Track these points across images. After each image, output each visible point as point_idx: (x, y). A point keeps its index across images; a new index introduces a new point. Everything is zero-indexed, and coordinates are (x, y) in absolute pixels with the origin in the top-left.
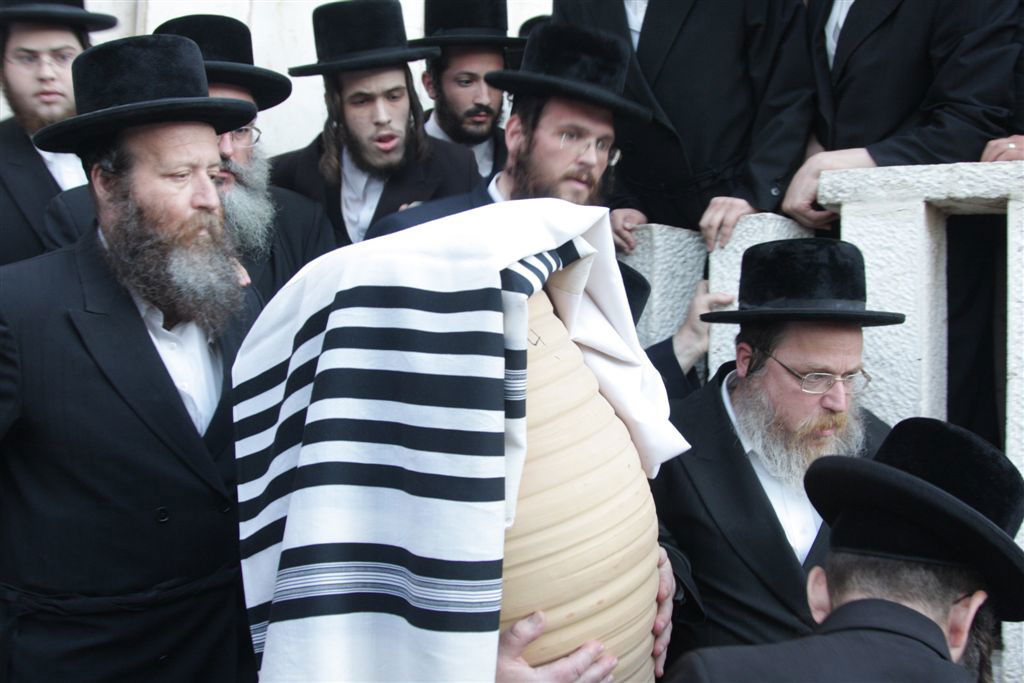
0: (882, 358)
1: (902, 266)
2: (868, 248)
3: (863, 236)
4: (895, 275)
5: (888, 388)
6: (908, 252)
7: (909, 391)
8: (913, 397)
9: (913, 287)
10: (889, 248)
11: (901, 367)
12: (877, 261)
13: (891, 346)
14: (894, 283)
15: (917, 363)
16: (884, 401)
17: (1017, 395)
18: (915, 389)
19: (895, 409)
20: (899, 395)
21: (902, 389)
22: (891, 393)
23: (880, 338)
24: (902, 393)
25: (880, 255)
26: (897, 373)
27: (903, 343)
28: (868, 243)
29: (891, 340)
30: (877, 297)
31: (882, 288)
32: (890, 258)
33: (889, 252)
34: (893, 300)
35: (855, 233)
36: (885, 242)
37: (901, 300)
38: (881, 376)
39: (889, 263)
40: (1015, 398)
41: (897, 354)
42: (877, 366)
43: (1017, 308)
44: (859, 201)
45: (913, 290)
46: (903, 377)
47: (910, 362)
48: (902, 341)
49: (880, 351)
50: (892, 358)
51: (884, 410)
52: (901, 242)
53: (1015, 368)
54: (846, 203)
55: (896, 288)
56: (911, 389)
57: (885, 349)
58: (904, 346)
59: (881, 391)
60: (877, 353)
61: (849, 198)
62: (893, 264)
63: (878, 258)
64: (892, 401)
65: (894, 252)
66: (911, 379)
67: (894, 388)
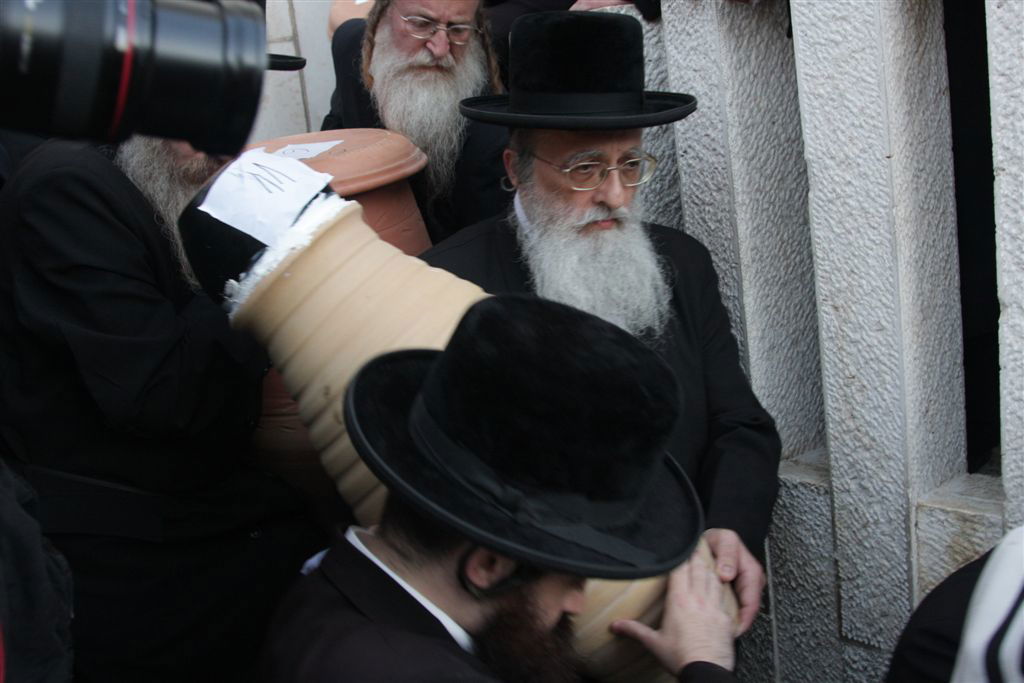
0: (847, 157)
1: (860, 40)
2: (820, 20)
4: (854, 52)
5: (857, 192)
6: (866, 21)
7: (879, 196)
8: (885, 203)
9: (875, 67)
10: (844, 18)
11: (869, 167)
12: (832, 36)
13: (855, 141)
14: (853, 62)
15: (885, 162)
16: (854, 209)
17: (1007, 196)
18: (887, 194)
19: (867, 219)
20: (870, 200)
21: (872, 194)
22: (861, 199)
23: (843, 132)
24: (873, 199)
25: (834, 28)
26: (865, 174)
27: (869, 137)
28: (819, 14)
29: (856, 134)
30: (837, 82)
31: (840, 69)
32: (845, 30)
33: (844, 23)
34: (853, 84)
36: (838, 10)
37: (864, 84)
38: (848, 178)
39: (845, 37)
40: (1003, 200)
41: (863, 151)
42: (843, 166)
43: (1000, 84)
45: (874, 70)
46: (873, 179)
47: (878, 160)
48: (867, 135)
49: (846, 148)
50: (859, 157)
51: (856, 220)
52: (857, 9)
53: (1002, 162)
55: (856, 69)
56: (881, 193)
57: (851, 145)
58: (870, 141)
59: (851, 196)
60: (842, 150)
62: (850, 38)
63: (832, 32)
64: (863, 208)
65: (850, 23)
66: (880, 181)
67: (864, 194)
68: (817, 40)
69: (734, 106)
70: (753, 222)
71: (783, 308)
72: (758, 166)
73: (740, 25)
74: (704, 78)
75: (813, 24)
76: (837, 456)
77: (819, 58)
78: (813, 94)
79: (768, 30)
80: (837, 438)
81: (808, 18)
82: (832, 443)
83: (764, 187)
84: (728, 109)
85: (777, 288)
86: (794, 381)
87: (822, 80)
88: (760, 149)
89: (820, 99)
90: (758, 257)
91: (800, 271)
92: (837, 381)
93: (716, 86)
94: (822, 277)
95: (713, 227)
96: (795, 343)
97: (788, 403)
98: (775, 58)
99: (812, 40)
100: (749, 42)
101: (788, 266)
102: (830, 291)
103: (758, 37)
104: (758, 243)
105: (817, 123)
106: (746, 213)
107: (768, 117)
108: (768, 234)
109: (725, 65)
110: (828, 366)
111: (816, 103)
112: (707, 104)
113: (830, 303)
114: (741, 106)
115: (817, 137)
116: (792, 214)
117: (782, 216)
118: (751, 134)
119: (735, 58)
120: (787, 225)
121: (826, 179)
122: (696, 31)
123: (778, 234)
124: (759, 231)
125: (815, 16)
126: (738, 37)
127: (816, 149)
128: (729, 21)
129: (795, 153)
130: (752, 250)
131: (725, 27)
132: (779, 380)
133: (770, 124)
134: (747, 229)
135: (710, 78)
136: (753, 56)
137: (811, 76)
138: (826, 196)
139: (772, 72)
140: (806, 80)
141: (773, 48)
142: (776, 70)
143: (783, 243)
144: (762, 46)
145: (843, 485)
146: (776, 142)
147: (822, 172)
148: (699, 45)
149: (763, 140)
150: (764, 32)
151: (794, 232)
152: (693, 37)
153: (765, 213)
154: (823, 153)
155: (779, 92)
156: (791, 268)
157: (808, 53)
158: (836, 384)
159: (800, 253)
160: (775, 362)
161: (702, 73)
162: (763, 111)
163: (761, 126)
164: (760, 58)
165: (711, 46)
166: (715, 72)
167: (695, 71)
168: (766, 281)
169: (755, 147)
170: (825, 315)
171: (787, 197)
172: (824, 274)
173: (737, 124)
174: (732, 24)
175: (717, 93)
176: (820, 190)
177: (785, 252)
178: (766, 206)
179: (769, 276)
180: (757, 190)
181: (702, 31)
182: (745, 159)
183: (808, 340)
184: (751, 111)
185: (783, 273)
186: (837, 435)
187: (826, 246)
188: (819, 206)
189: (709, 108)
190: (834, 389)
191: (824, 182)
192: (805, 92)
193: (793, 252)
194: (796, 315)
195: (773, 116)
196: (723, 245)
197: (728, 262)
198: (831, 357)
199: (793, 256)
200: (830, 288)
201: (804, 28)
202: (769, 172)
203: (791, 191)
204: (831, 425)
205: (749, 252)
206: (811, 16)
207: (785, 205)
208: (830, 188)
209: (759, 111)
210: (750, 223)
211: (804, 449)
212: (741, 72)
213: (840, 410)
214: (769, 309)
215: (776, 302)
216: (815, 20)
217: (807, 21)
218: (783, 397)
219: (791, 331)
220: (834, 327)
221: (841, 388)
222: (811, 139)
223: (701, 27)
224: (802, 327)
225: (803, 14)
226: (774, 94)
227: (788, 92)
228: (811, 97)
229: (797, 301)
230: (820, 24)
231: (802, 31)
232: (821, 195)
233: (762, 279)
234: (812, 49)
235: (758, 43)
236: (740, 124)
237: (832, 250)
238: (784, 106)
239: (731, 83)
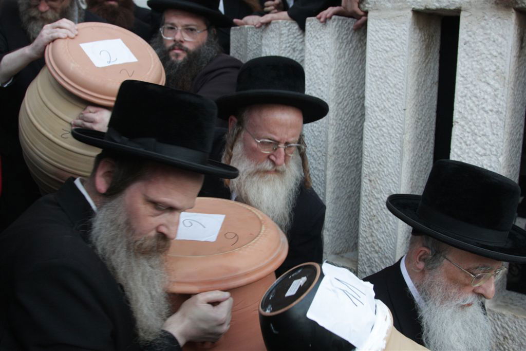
0: (385, 107)
1: (398, 51)
2: (380, 39)
3: (378, 32)
4: (394, 56)
5: (387, 125)
6: (402, 43)
7: (398, 128)
8: (400, 132)
9: (403, 65)
10: (392, 40)
11: (395, 114)
12: (385, 48)
13: (390, 100)
14: (393, 61)
15: (403, 112)
16: (385, 133)
17: (458, 135)
18: (401, 127)
19: (390, 138)
20: (393, 130)
21: (394, 127)
22: (389, 129)
23: (384, 95)
24: (394, 129)
25: (386, 44)
26: (392, 117)
27: (396, 99)
28: (380, 36)
29: (390, 97)
30: (384, 70)
31: (387, 64)
32: (392, 46)
33: (392, 42)
34: (392, 72)
35: (374, 29)
36: (390, 36)
37: (397, 73)
38: (384, 118)
39: (391, 49)
40: (456, 137)
41: (393, 105)
42: (382, 111)
43: (461, 81)
44: (377, 9)
45: (403, 67)
46: (395, 119)
47: (399, 110)
48: (396, 97)
49: (385, 103)
50: (390, 108)
51: (385, 139)
52: (398, 36)
53: (457, 118)
54: (370, 10)
55: (394, 65)
56: (399, 127)
57: (387, 102)
58: (397, 101)
59: (384, 127)
60: (383, 104)
61: (372, 8)
62: (393, 50)
63: (385, 46)
64: (389, 133)
65: (394, 42)
66: (399, 121)
67: (391, 126)
68: (378, 49)
69: (334, 76)
70: (336, 134)
71: (345, 179)
72: (342, 107)
73: (343, 38)
74: (321, 61)
75: (377, 41)
76: (362, 254)
77: (377, 58)
78: (373, 75)
79: (356, 42)
80: (363, 246)
81: (375, 37)
82: (360, 248)
83: (344, 118)
84: (331, 77)
85: (344, 169)
86: (346, 216)
87: (378, 68)
88: (344, 99)
89: (375, 78)
90: (336, 152)
91: (356, 162)
92: (366, 217)
93: (327, 65)
94: (366, 165)
95: (316, 134)
96: (349, 197)
97: (342, 227)
98: (358, 56)
99: (375, 49)
100: (346, 47)
101: (350, 159)
102: (368, 172)
103: (351, 45)
104: (337, 145)
105: (373, 89)
106: (333, 129)
107: (350, 84)
108: (343, 142)
109: (333, 56)
110: (363, 209)
111: (373, 79)
112: (322, 74)
113: (368, 178)
114: (338, 77)
115: (372, 96)
116: (356, 134)
117: (351, 134)
118: (341, 91)
119: (338, 53)
120: (352, 139)
121: (373, 116)
122: (321, 37)
123: (348, 142)
124: (338, 140)
125: (379, 37)
126: (341, 43)
127: (371, 102)
128: (337, 35)
129: (361, 104)
130: (334, 148)
131: (335, 37)
132: (339, 215)
133: (351, 88)
134: (333, 137)
135: (325, 61)
136: (347, 54)
137: (373, 66)
138: (372, 125)
139: (355, 63)
140: (370, 67)
141: (357, 51)
142: (357, 62)
143: (349, 147)
144: (352, 50)
145: (363, 269)
146: (353, 97)
147: (372, 113)
148: (321, 44)
149: (346, 95)
150: (354, 43)
151: (355, 143)
152: (319, 40)
153: (342, 131)
154: (374, 104)
155: (357, 73)
156: (352, 161)
157: (373, 54)
158: (366, 219)
159: (357, 153)
160: (338, 205)
161: (321, 58)
162: (348, 81)
163: (346, 89)
164: (351, 55)
165: (327, 45)
166: (327, 58)
167: (318, 56)
168: (339, 164)
169: (342, 97)
170: (365, 184)
171: (355, 125)
172: (367, 163)
173: (335, 85)
174: (338, 37)
175: (327, 69)
176: (370, 122)
177: (350, 151)
178: (344, 128)
179: (341, 162)
180: (340, 119)
181: (324, 37)
182: (336, 103)
183: (356, 197)
184: (343, 80)
185: (348, 162)
186: (363, 244)
187: (369, 149)
188: (368, 129)
189: (322, 76)
190: (364, 221)
191: (373, 118)
192: (369, 73)
193: (354, 152)
194: (351, 184)
195: (353, 84)
196: (320, 144)
197: (321, 152)
198: (365, 205)
199: (354, 154)
200: (368, 170)
201: (372, 42)
202: (347, 111)
203: (357, 122)
204: (361, 239)
205: (332, 149)
206: (377, 37)
207: (353, 129)
208: (375, 121)
209: (346, 80)
210: (335, 135)
211: (347, 251)
212: (340, 61)
213: (366, 232)
214: (339, 179)
215: (343, 175)
216: (378, 39)
217: (374, 39)
218: (339, 224)
219: (348, 191)
220: (368, 190)
221: (368, 221)
222: (369, 97)
223: (324, 36)
224: (353, 190)
225: (373, 35)
226: (355, 73)
227: (362, 74)
228: (372, 76)
229: (353, 177)
230: (380, 41)
231: (371, 44)
232: (370, 124)
233: (337, 163)
234: (375, 53)
235: (350, 47)
236: (336, 85)
237: (372, 152)
238: (359, 81)
239: (334, 64)
